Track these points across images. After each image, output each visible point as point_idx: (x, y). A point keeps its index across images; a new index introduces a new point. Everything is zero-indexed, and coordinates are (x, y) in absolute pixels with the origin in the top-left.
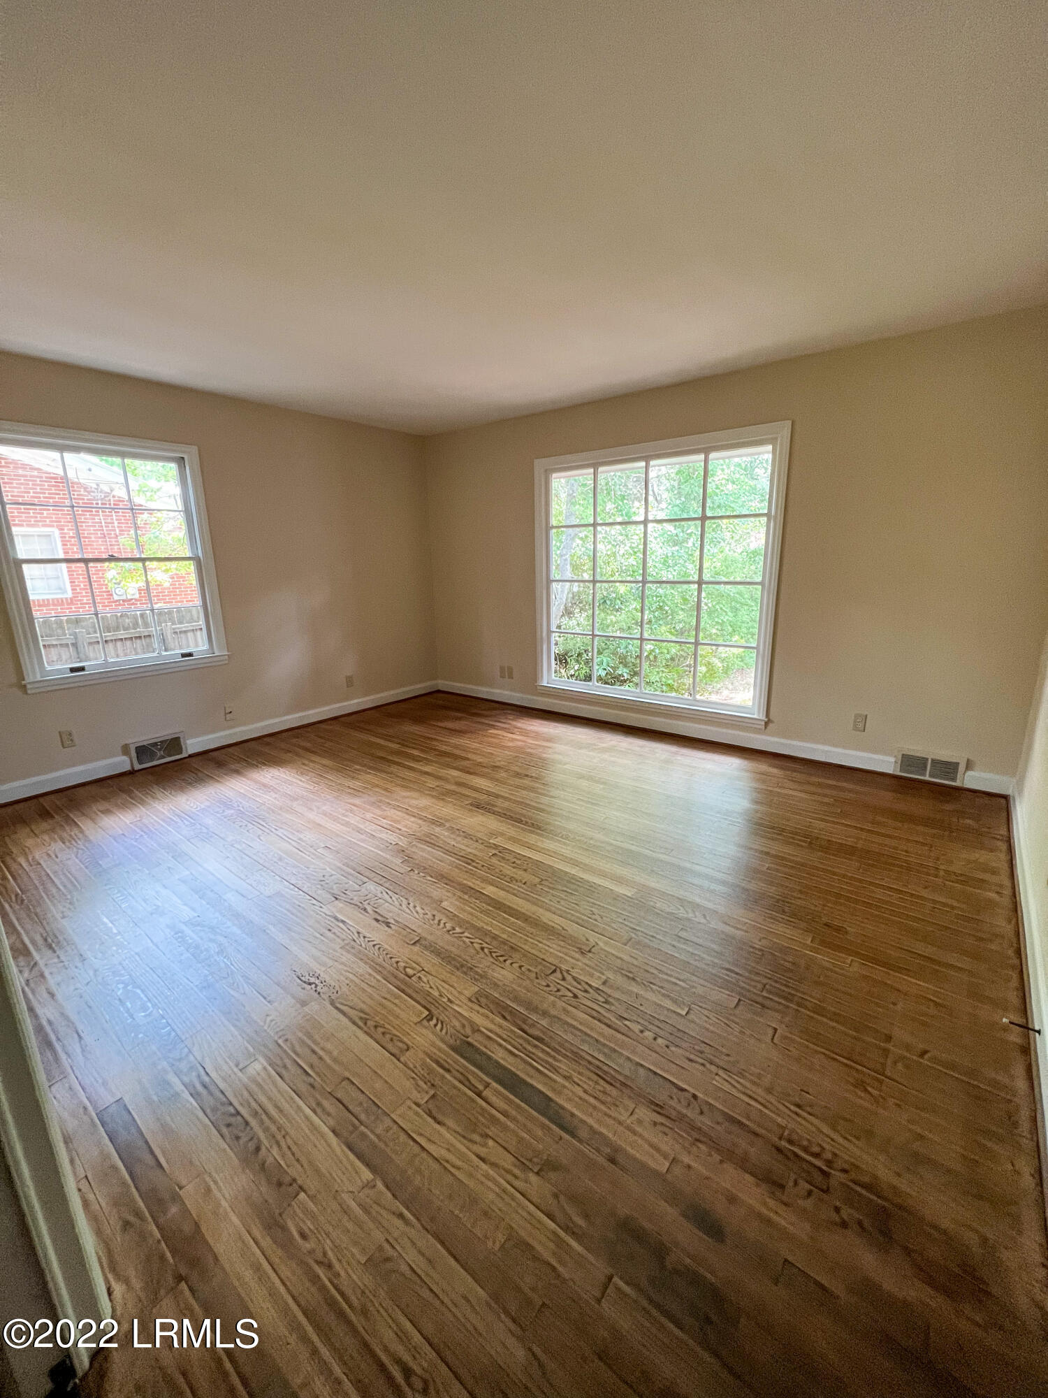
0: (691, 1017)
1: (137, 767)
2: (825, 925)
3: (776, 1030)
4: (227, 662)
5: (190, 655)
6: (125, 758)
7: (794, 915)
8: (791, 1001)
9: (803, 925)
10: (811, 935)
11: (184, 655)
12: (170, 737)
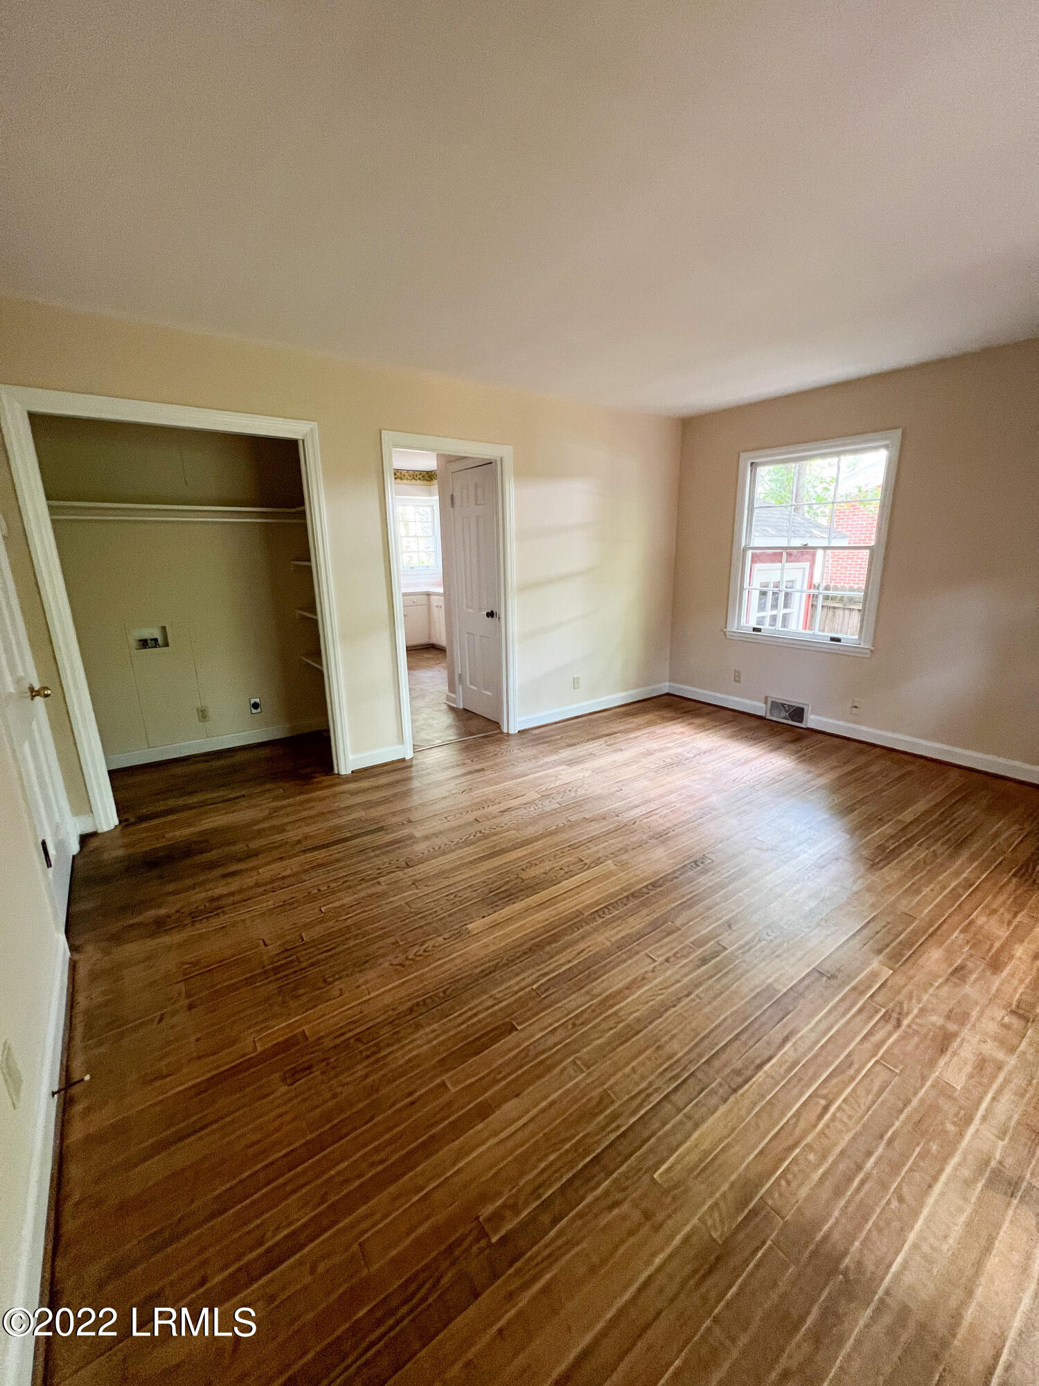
0: (318, 909)
1: (769, 717)
2: (309, 1067)
3: (266, 945)
4: (868, 656)
5: (838, 640)
6: (763, 705)
7: (346, 1045)
8: (273, 969)
9: (328, 1043)
10: (311, 1040)
11: (833, 639)
12: (797, 705)
